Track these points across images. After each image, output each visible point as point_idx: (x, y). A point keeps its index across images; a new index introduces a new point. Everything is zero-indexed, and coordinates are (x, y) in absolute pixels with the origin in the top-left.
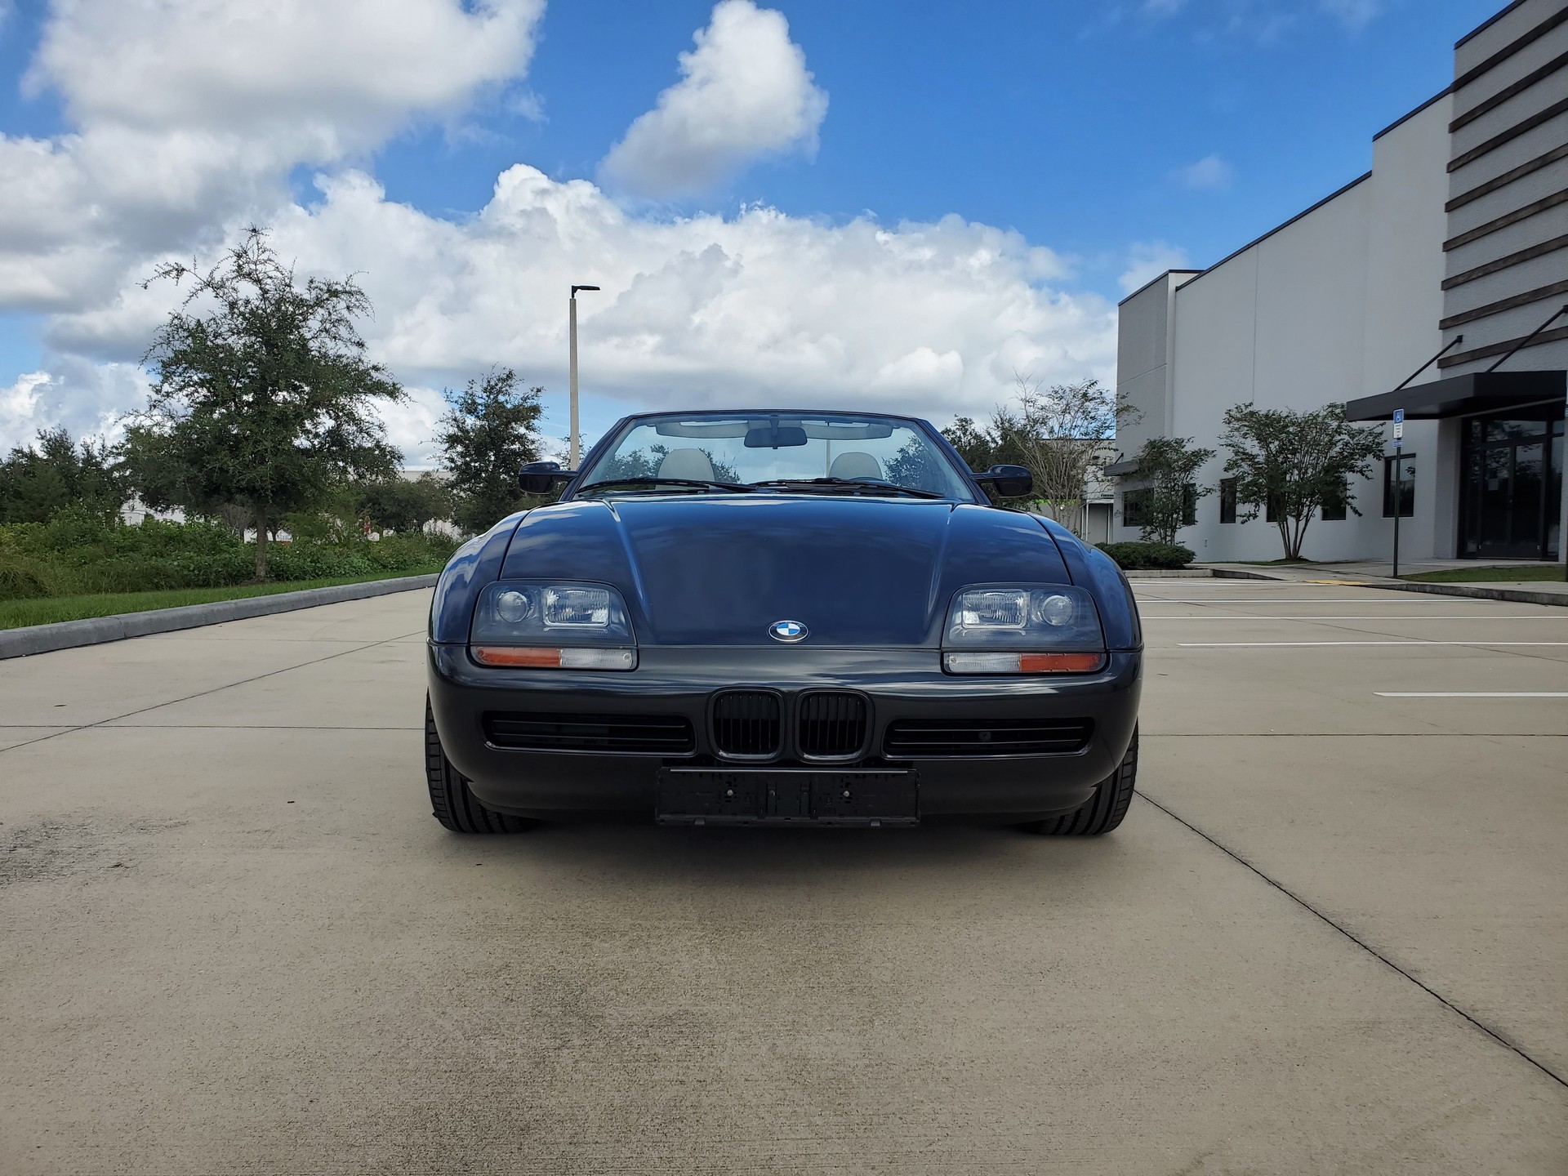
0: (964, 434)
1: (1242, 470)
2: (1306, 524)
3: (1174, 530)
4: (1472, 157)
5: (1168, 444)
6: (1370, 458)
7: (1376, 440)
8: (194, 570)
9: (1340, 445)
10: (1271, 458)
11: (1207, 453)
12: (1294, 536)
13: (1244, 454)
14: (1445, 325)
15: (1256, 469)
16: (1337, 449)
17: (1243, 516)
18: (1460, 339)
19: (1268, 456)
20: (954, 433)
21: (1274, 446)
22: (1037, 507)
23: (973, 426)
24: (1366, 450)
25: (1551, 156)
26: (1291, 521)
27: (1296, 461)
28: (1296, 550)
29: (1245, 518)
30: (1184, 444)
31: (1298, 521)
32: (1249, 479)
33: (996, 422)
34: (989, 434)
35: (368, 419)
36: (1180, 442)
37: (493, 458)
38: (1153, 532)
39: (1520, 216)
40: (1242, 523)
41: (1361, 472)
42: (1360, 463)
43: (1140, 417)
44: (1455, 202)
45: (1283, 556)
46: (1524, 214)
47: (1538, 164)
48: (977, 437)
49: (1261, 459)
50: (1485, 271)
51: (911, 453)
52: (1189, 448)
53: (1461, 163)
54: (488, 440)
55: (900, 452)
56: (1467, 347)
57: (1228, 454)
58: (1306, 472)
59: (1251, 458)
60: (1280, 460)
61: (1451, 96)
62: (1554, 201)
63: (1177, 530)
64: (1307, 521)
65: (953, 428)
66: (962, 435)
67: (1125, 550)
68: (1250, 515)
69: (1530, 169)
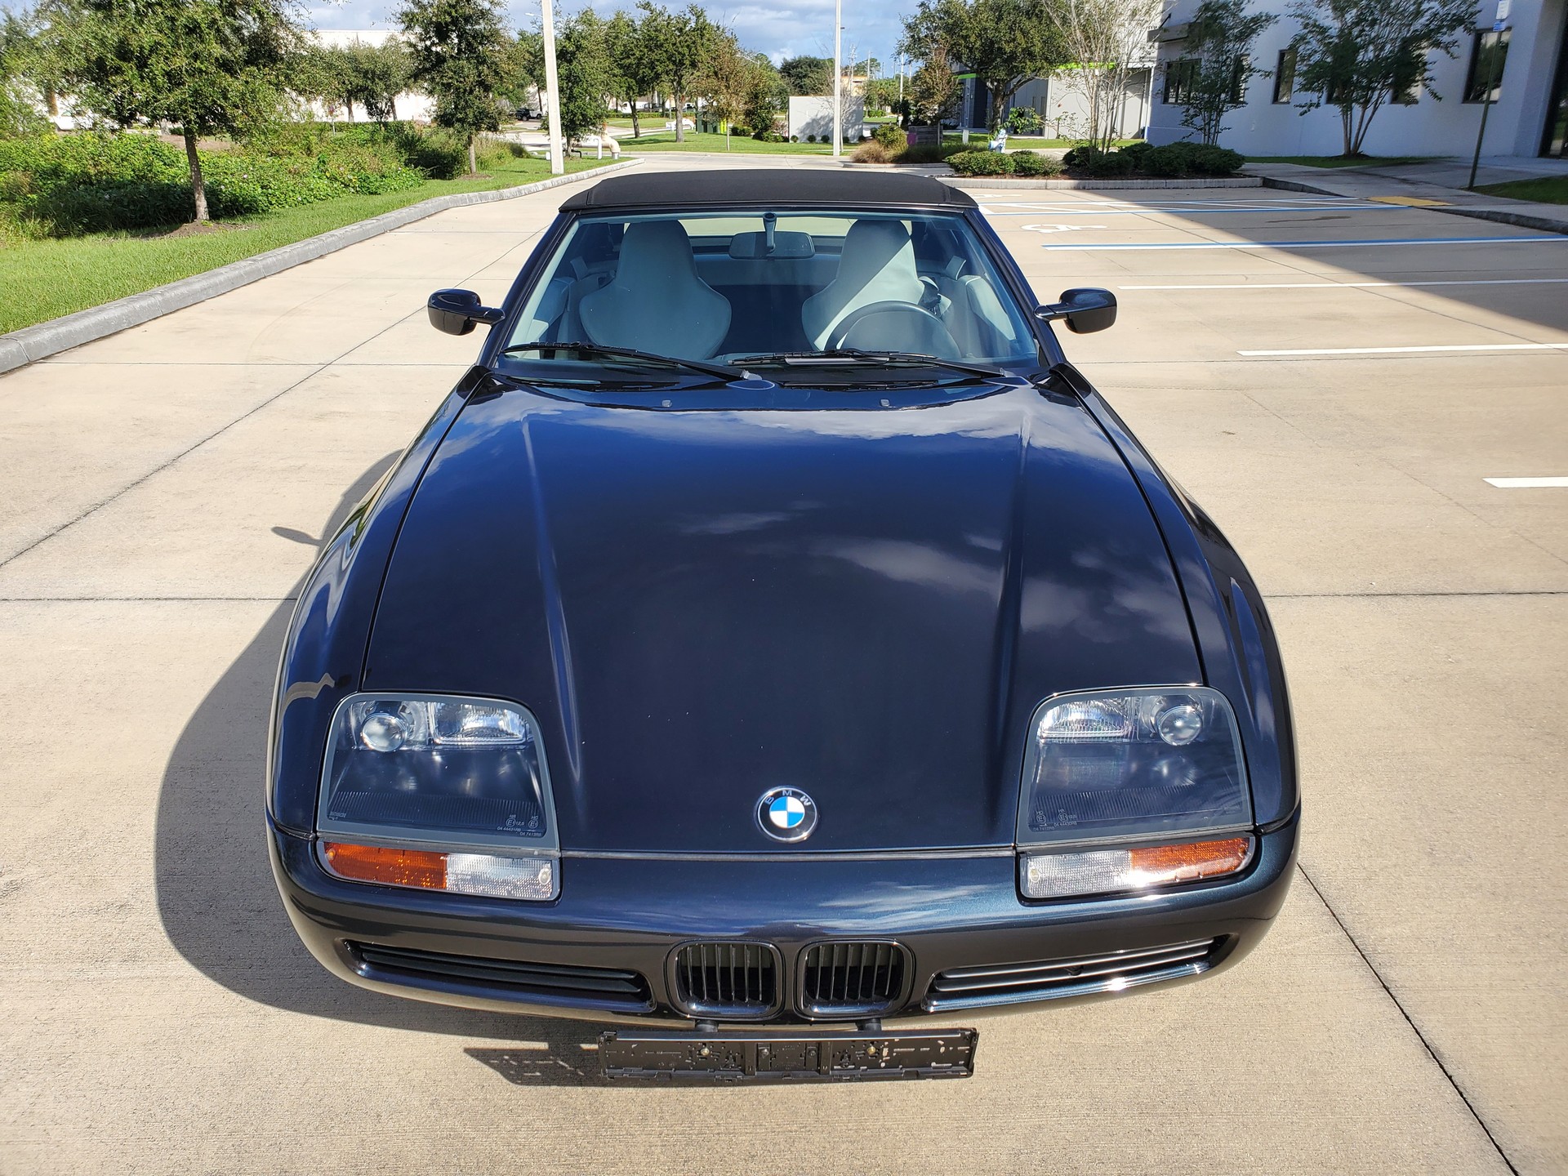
1: (1309, 47)
2: (1373, 113)
3: (1219, 115)
5: (1225, 7)
6: (1459, 32)
7: (1470, 10)
8: (128, 205)
9: (1427, 16)
10: (1344, 34)
11: (1268, 18)
12: (1358, 124)
13: (1314, 25)
15: (1325, 45)
16: (1423, 20)
17: (1304, 106)
19: (1342, 30)
21: (1351, 15)
22: (1069, 74)
24: (1458, 21)
26: (1357, 109)
27: (1373, 35)
28: (1357, 146)
29: (1305, 109)
30: (1243, 6)
31: (1365, 108)
32: (1317, 57)
35: (298, 20)
36: (1239, 4)
37: (456, 41)
38: (1196, 115)
40: (1301, 114)
41: (1446, 48)
42: (1446, 39)
45: (1342, 151)
49: (1334, 32)
51: (931, 7)
52: (1249, 11)
54: (448, 19)
55: (920, 6)
57: (1297, 28)
58: (1382, 49)
59: (1323, 30)
60: (1355, 32)
63: (1224, 114)
64: (1375, 109)
67: (1167, 155)
68: (1311, 105)
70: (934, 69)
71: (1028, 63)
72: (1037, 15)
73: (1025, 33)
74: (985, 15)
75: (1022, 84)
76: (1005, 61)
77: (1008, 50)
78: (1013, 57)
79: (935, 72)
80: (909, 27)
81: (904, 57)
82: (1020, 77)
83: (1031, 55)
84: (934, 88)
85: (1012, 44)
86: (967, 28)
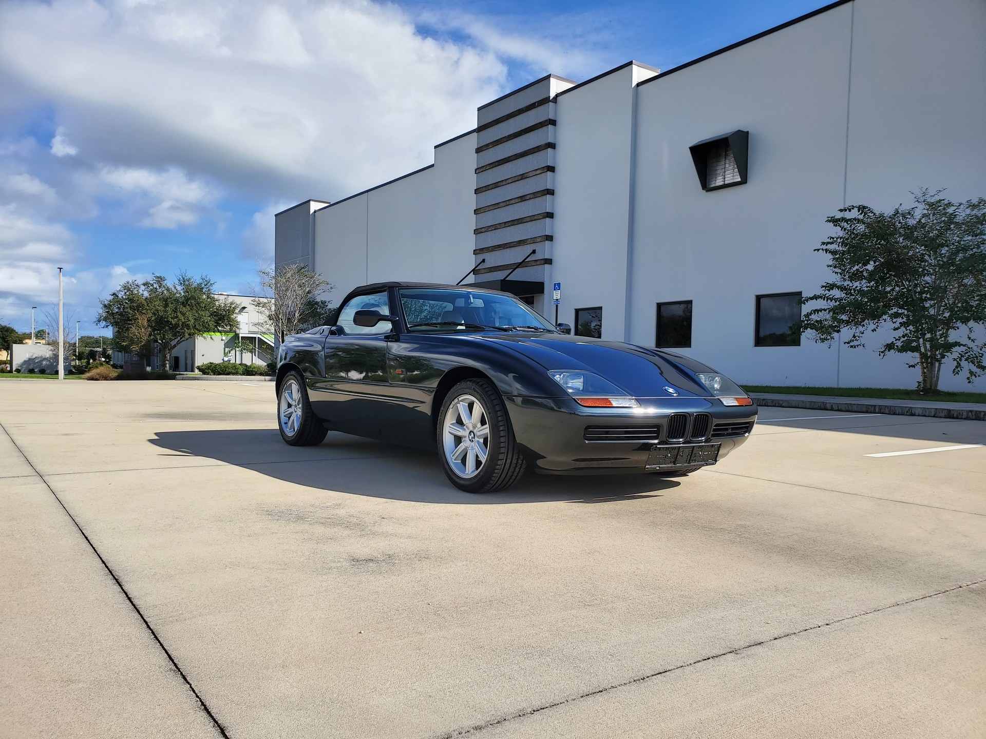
0: (160, 286)
4: (487, 168)
5: (317, 303)
14: (476, 252)
18: (484, 261)
20: (152, 285)
22: (211, 338)
23: (165, 282)
25: (526, 175)
30: (326, 304)
33: (179, 280)
34: (175, 288)
36: (323, 303)
39: (511, 202)
43: (332, 288)
44: (480, 189)
46: (513, 202)
47: (520, 177)
48: (168, 290)
50: (495, 227)
51: (120, 296)
53: (482, 170)
55: (112, 295)
56: (488, 265)
61: (475, 134)
62: (528, 197)
65: (151, 282)
66: (158, 287)
69: (516, 180)
70: (140, 328)
71: (187, 330)
72: (189, 305)
73: (183, 314)
74: (157, 303)
75: (181, 342)
76: (171, 328)
77: (173, 322)
78: (177, 325)
79: (141, 329)
80: (105, 306)
81: (103, 323)
82: (179, 338)
83: (188, 326)
84: (141, 338)
85: (175, 320)
86: (146, 309)
